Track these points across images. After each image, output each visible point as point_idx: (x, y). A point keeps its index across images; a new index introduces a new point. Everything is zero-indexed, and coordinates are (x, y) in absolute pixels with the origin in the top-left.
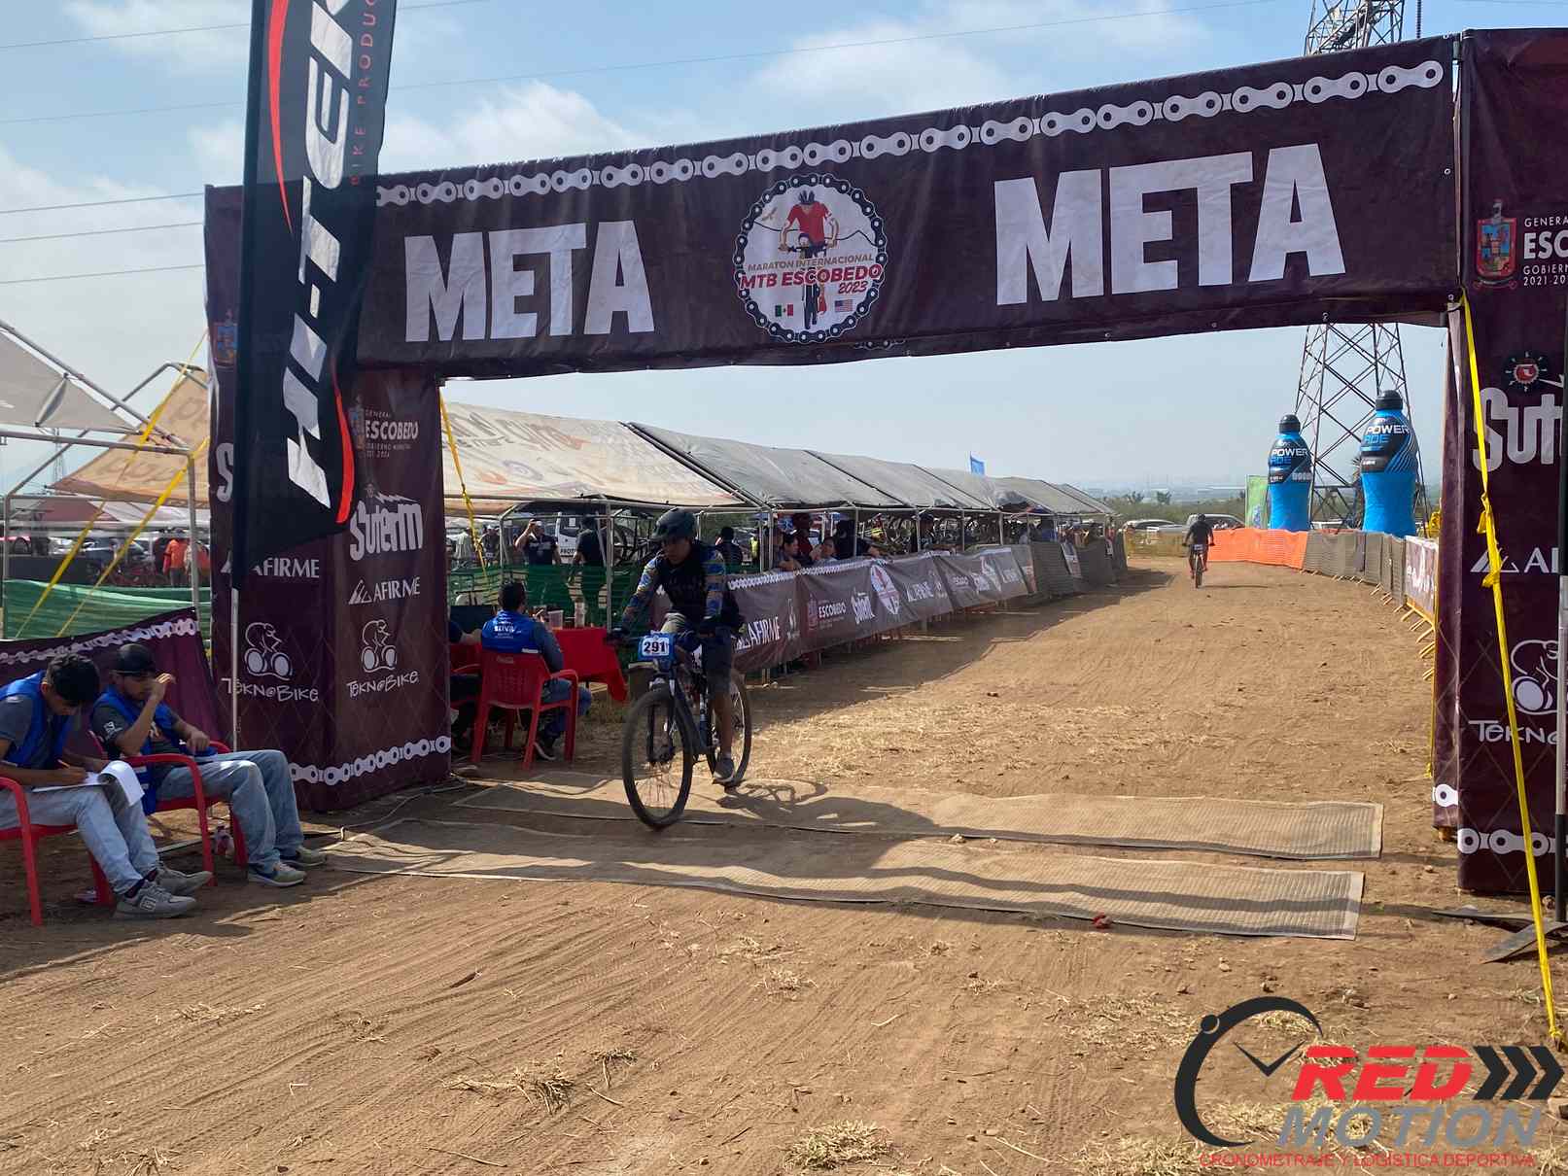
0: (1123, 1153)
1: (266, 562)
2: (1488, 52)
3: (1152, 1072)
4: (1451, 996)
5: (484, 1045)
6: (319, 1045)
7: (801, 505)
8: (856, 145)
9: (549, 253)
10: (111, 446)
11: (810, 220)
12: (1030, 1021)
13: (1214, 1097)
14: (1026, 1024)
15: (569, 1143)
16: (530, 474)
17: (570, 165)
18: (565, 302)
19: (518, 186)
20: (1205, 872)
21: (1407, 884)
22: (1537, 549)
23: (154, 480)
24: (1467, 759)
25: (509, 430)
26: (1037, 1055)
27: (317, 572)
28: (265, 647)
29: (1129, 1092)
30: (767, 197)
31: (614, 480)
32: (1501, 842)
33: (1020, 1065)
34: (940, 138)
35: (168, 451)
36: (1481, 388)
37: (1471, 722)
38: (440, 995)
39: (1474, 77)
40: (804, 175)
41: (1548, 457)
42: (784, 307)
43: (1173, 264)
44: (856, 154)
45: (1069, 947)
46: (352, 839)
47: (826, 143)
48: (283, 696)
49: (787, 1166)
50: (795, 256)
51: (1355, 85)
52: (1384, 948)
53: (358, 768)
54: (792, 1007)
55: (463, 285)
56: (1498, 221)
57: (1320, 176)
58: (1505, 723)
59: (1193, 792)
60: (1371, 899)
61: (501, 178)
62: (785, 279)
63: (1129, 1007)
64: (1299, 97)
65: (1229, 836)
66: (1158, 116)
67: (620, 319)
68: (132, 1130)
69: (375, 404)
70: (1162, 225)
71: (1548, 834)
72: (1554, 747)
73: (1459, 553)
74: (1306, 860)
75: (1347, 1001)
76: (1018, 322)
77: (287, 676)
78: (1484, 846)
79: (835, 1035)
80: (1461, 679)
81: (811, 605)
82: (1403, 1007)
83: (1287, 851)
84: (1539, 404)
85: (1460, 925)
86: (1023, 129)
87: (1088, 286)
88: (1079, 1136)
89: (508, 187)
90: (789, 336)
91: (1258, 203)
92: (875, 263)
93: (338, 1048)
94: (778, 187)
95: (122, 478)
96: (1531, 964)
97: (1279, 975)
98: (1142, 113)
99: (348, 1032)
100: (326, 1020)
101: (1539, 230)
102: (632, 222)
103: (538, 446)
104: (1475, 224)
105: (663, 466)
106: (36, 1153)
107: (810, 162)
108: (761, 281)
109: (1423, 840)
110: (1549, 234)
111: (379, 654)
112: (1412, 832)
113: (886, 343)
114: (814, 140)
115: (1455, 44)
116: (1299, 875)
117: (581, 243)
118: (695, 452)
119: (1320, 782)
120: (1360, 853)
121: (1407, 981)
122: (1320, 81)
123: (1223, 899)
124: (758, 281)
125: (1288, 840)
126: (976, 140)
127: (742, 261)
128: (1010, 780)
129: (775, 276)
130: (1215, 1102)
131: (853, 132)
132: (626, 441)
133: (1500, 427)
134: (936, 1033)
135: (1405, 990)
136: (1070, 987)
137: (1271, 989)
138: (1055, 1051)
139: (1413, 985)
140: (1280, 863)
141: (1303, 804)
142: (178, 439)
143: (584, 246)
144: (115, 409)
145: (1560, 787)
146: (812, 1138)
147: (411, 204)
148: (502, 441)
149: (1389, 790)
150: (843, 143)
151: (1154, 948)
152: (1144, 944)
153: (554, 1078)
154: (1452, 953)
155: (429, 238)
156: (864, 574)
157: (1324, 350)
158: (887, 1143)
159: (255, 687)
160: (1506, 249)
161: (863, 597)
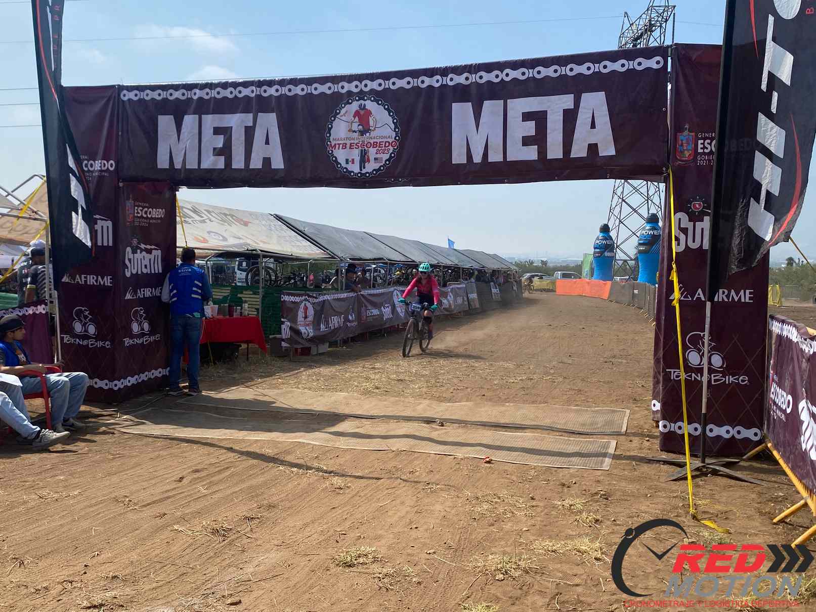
0: (490, 561)
1: (83, 276)
2: (684, 55)
3: (507, 527)
4: (649, 495)
7: (360, 259)
8: (387, 82)
9: (232, 127)
10: (3, 215)
11: (363, 116)
14: (450, 505)
16: (221, 238)
17: (246, 84)
18: (240, 152)
19: (218, 93)
20: (543, 439)
21: (635, 447)
22: (700, 289)
23: (26, 233)
24: (665, 388)
25: (212, 216)
26: (454, 519)
27: (111, 283)
28: (83, 319)
29: (495, 536)
30: (343, 105)
31: (264, 243)
32: (679, 427)
33: (446, 523)
34: (428, 81)
35: (35, 219)
37: (666, 370)
39: (677, 64)
40: (361, 95)
41: (706, 245)
42: (350, 160)
43: (535, 148)
44: (387, 87)
46: (123, 417)
47: (372, 81)
48: (92, 345)
49: (332, 566)
50: (356, 135)
51: (623, 65)
52: (621, 474)
53: (129, 381)
54: (340, 497)
55: (187, 140)
56: (687, 134)
57: (605, 108)
59: (541, 402)
60: (617, 453)
61: (211, 89)
62: (350, 146)
64: (597, 70)
65: (556, 423)
66: (531, 75)
67: (267, 161)
69: (143, 199)
70: (530, 128)
71: (700, 425)
72: (703, 382)
73: (665, 290)
74: (591, 435)
75: (601, 497)
76: (463, 172)
77: (93, 335)
78: (672, 429)
80: (663, 349)
81: (363, 309)
82: (626, 500)
83: (583, 430)
84: (702, 221)
85: (658, 465)
86: (467, 79)
87: (495, 157)
88: (470, 554)
89: (213, 93)
90: (352, 174)
91: (575, 120)
92: (394, 140)
94: (348, 100)
95: (10, 232)
96: (685, 482)
98: (523, 74)
99: (121, 505)
100: (110, 499)
101: (705, 139)
102: (274, 114)
103: (226, 224)
104: (677, 135)
105: (290, 236)
107: (364, 89)
108: (339, 147)
109: (647, 426)
110: (709, 141)
111: (140, 324)
112: (642, 423)
113: (400, 180)
114: (366, 79)
115: (670, 49)
116: (586, 441)
117: (249, 123)
118: (307, 231)
119: (602, 399)
120: (616, 432)
122: (607, 63)
123: (550, 451)
124: (337, 146)
125: (583, 425)
126: (444, 83)
127: (330, 135)
128: (455, 395)
129: (346, 144)
130: (534, 539)
131: (386, 76)
132: (272, 224)
133: (684, 231)
134: (408, 508)
135: (628, 492)
136: (473, 489)
138: (463, 517)
140: (578, 436)
141: (593, 409)
142: (39, 212)
143: (251, 124)
144: (7, 196)
145: (704, 400)
146: (345, 553)
147: (163, 99)
148: (207, 221)
149: (634, 403)
150: (380, 81)
151: (515, 472)
152: (510, 470)
153: (222, 527)
154: (653, 477)
155: (172, 117)
156: (390, 295)
157: (623, 192)
158: (380, 556)
159: (77, 340)
160: (690, 147)
161: (388, 307)
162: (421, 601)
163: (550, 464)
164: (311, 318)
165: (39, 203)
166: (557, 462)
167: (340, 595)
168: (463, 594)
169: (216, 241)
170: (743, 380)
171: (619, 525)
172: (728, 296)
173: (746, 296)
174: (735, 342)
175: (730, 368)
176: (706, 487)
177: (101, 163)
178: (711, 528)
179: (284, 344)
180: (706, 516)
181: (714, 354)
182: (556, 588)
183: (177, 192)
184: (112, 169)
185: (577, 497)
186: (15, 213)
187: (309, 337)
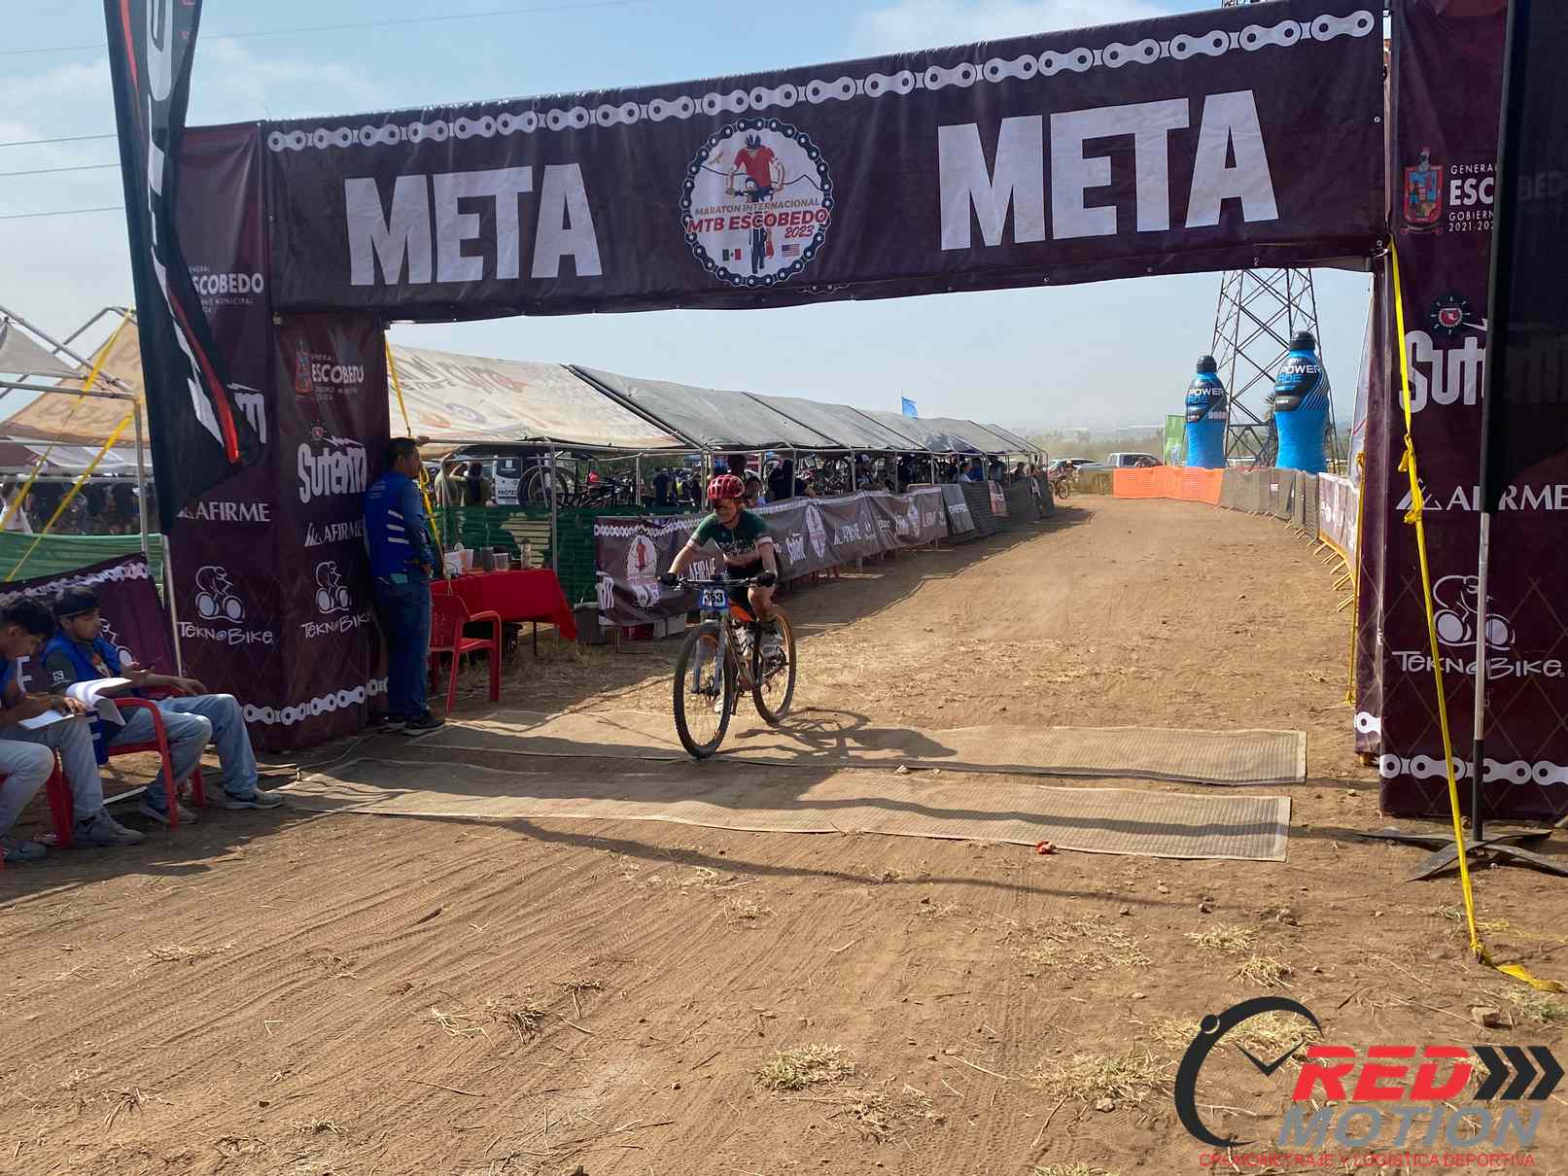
0: (1078, 1069)
1: (211, 504)
2: (1418, 4)
3: (1099, 991)
4: (1377, 914)
5: (455, 978)
6: (293, 982)
7: (741, 447)
8: (801, 89)
9: (495, 197)
10: (48, 390)
11: (756, 161)
12: (982, 944)
13: (1161, 1014)
14: (977, 947)
15: (544, 1071)
16: (474, 417)
17: (516, 107)
18: (510, 248)
19: (463, 128)
20: (1140, 799)
21: (1331, 808)
22: (1459, 490)
23: (96, 421)
24: (1390, 688)
25: (451, 374)
26: (990, 977)
27: (266, 516)
28: (215, 589)
29: (1079, 1010)
30: (714, 141)
31: (556, 423)
32: (1421, 767)
33: (974, 986)
34: (885, 83)
35: (114, 396)
36: (1406, 332)
37: (1394, 653)
38: (405, 932)
39: (1404, 27)
40: (750, 118)
41: (1470, 399)
42: (732, 251)
43: (1111, 211)
44: (802, 99)
45: (1014, 872)
46: (308, 779)
47: (771, 88)
48: (234, 639)
49: (757, 1089)
50: (741, 201)
51: (1289, 33)
52: (1312, 869)
53: (315, 707)
54: (753, 936)
55: (408, 227)
56: (1426, 169)
57: (1255, 122)
58: (1427, 653)
59: (1124, 722)
60: (1298, 822)
61: (447, 122)
62: (732, 223)
63: (1074, 929)
64: (1234, 45)
65: (1162, 764)
66: (1098, 62)
67: (567, 262)
68: (111, 1068)
69: (322, 348)
70: (1100, 171)
71: (1465, 758)
72: (1473, 677)
73: (1384, 491)
74: (1235, 786)
75: (1281, 920)
76: (963, 268)
77: (239, 619)
78: (1405, 771)
79: (795, 961)
80: (1384, 612)
82: (1332, 925)
83: (1217, 777)
84: (1462, 346)
85: (1383, 846)
86: (966, 75)
87: (1029, 232)
88: (1034, 1052)
89: (453, 129)
90: (737, 280)
91: (1193, 150)
92: (820, 207)
93: (311, 984)
94: (724, 131)
95: (65, 422)
96: (1451, 881)
97: (1214, 896)
98: (1082, 59)
99: (320, 968)
100: (298, 958)
101: (1464, 177)
102: (578, 165)
103: (480, 389)
104: (1404, 171)
105: (604, 408)
106: (17, 1093)
107: (756, 106)
108: (708, 227)
109: (1346, 765)
110: (1473, 181)
111: (332, 595)
112: (1334, 757)
113: (830, 287)
114: (759, 85)
116: (1229, 800)
117: (528, 187)
118: (635, 395)
119: (1245, 709)
120: (1290, 778)
121: (1337, 899)
122: (1255, 29)
123: (1159, 824)
124: (705, 224)
125: (1218, 766)
126: (920, 85)
127: (690, 203)
128: (948, 713)
129: (722, 220)
130: (1162, 1018)
131: (800, 77)
132: (567, 385)
133: (1425, 369)
134: (892, 957)
135: (1334, 908)
136: (1017, 911)
137: (1209, 909)
138: (1007, 972)
139: (1341, 904)
140: (1210, 789)
141: (1231, 732)
142: (121, 383)
143: (531, 189)
144: (55, 352)
145: (1478, 714)
146: (780, 1061)
147: (352, 144)
148: (444, 384)
149: (1311, 717)
150: (789, 88)
151: (1096, 872)
152: (1086, 868)
153: (526, 1009)
154: (1377, 872)
155: (371, 181)
156: (800, 514)
157: (1240, 293)
158: (852, 1065)
159: (206, 630)
160: (1433, 196)
161: (797, 538)
162: (949, 1162)
163: (1163, 852)
164: (652, 567)
165: (118, 363)
166: (1181, 846)
167: (783, 1155)
168: (1034, 1144)
169: (466, 423)
170: (1552, 667)
171: (1330, 981)
172: (1517, 500)
173: (1552, 498)
174: (1534, 592)
175: (1526, 645)
176: (1491, 890)
177: (235, 280)
178: (1521, 982)
179: (604, 621)
180: (1504, 956)
181: (1492, 618)
182: (1224, 1126)
183: (386, 332)
184: (258, 290)
185: (1234, 922)
186: (71, 385)
187: (651, 605)
